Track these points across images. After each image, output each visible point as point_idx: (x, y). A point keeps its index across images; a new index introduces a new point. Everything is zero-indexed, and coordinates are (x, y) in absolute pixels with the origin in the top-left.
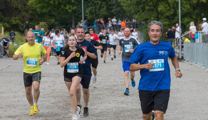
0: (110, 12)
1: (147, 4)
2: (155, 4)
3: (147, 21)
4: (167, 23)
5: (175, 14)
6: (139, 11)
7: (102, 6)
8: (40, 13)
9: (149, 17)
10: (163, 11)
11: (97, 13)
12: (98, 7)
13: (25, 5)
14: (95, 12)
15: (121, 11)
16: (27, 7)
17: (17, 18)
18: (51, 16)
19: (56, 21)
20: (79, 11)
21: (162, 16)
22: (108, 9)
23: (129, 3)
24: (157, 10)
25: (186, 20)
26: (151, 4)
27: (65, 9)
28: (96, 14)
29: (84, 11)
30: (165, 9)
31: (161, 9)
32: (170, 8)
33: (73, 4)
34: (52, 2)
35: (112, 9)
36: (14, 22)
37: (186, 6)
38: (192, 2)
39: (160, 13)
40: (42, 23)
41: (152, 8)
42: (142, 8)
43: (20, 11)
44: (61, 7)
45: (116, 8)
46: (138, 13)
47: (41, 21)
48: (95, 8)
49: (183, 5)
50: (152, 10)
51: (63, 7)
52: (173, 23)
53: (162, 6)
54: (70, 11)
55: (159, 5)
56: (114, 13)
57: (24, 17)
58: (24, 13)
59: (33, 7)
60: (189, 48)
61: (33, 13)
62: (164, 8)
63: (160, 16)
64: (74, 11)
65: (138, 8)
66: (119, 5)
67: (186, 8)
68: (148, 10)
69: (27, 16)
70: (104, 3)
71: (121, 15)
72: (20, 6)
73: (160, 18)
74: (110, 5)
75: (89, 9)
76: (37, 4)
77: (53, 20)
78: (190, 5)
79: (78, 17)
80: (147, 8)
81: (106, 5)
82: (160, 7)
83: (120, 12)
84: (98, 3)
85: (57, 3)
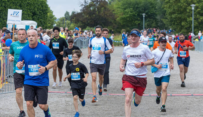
2: (180, 21)
3: (176, 30)
4: (186, 31)
5: (190, 27)
6: (172, 25)
7: (153, 22)
8: (122, 25)
12: (151, 22)
13: (115, 20)
14: (150, 25)
15: (163, 25)
17: (111, 27)
18: (128, 26)
20: (141, 24)
21: (184, 27)
22: (157, 24)
24: (181, 25)
25: (195, 30)
27: (135, 23)
29: (144, 24)
32: (188, 24)
33: (139, 20)
34: (128, 19)
35: (158, 24)
40: (123, 30)
41: (179, 23)
42: (173, 23)
43: (112, 24)
44: (132, 22)
47: (123, 29)
48: (150, 23)
50: (178, 24)
51: (133, 22)
52: (189, 31)
54: (137, 24)
55: (182, 22)
57: (114, 27)
58: (114, 25)
59: (119, 22)
60: (197, 44)
61: (119, 24)
62: (184, 24)
63: (182, 27)
64: (139, 24)
65: (171, 23)
66: (162, 22)
67: (196, 24)
69: (116, 26)
70: (154, 20)
72: (112, 21)
74: (157, 22)
75: (147, 23)
76: (121, 20)
77: (129, 28)
78: (198, 22)
79: (141, 27)
80: (176, 23)
81: (155, 21)
84: (151, 20)
85: (130, 20)
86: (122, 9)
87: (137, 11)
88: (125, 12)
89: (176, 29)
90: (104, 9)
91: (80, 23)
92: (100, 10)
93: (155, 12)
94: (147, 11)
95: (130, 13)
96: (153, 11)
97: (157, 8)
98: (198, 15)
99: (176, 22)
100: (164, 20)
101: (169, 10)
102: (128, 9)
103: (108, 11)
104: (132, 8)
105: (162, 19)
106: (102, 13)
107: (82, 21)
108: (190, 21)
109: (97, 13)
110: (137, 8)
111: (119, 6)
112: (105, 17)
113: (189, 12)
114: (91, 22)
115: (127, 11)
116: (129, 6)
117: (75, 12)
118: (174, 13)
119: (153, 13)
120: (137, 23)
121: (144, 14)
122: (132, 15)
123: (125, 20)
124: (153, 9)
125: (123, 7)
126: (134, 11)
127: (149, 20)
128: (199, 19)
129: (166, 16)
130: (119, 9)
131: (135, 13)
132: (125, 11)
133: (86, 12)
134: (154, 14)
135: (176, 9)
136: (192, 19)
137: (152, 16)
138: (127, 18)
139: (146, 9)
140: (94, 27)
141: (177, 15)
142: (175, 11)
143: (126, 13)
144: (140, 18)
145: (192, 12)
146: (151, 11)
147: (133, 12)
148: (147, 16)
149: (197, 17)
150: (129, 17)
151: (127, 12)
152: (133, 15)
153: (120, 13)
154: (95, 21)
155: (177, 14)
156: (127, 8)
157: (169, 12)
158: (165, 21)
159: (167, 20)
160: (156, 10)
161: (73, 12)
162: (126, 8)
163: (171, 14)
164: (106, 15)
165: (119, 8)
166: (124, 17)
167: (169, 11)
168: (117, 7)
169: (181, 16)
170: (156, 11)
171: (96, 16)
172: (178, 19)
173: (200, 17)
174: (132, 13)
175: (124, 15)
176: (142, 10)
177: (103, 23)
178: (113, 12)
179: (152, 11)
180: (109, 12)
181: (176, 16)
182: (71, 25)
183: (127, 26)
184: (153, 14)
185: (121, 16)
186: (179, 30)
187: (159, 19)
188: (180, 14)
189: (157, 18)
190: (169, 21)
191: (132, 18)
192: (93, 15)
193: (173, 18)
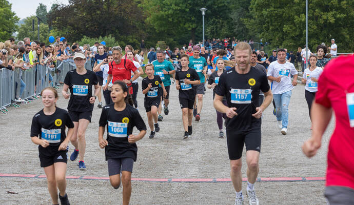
0: (232, 31)
2: (279, 24)
4: (292, 44)
5: (301, 35)
6: (262, 31)
7: (223, 24)
8: (158, 32)
9: (273, 38)
10: (288, 31)
12: (219, 26)
13: (143, 22)
14: (217, 31)
15: (244, 31)
16: (145, 25)
17: (134, 36)
18: (170, 35)
19: (174, 40)
20: (199, 30)
21: (288, 36)
22: (230, 29)
24: (282, 30)
25: (313, 41)
26: (276, 23)
27: (185, 28)
29: (205, 29)
30: (290, 30)
31: (286, 29)
32: (296, 28)
33: (193, 22)
34: (170, 20)
35: (233, 29)
36: (131, 41)
37: (312, 27)
38: (319, 23)
39: (285, 33)
40: (160, 42)
41: (277, 27)
42: (266, 28)
43: (137, 30)
45: (239, 27)
46: (262, 33)
47: (159, 40)
48: (217, 27)
49: (310, 25)
50: (277, 30)
51: (181, 25)
52: (298, 44)
53: (287, 26)
54: (189, 29)
55: (284, 24)
56: (236, 33)
57: (141, 36)
58: (141, 32)
59: (151, 25)
61: (151, 31)
62: (289, 28)
63: (284, 37)
64: (194, 30)
65: (262, 27)
66: (241, 24)
68: (272, 30)
69: (145, 34)
70: (226, 22)
72: (137, 24)
73: (285, 39)
74: (232, 25)
75: (210, 28)
76: (154, 22)
77: (172, 39)
78: (317, 25)
79: (197, 36)
80: (271, 28)
81: (227, 24)
82: (285, 27)
83: (242, 31)
84: (219, 22)
85: (176, 21)
87: (189, 2)
88: (163, 4)
89: (271, 40)
91: (69, 29)
92: (110, 1)
93: (227, 4)
94: (209, 3)
95: (173, 6)
96: (224, 3)
98: (316, 10)
99: (272, 25)
100: (245, 21)
105: (241, 19)
106: (116, 6)
107: (72, 25)
108: (301, 22)
109: (105, 7)
112: (122, 15)
113: (299, 4)
114: (91, 26)
115: (169, 3)
117: (58, 6)
118: (268, 6)
119: (223, 6)
120: (189, 27)
121: (204, 9)
122: (178, 12)
123: (164, 22)
126: (183, 4)
127: (214, 22)
128: (321, 18)
129: (251, 12)
131: (185, 5)
132: (164, 2)
133: (80, 5)
136: (305, 18)
137: (221, 13)
138: (169, 17)
140: (98, 38)
141: (274, 10)
143: (166, 7)
144: (195, 16)
145: (305, 4)
146: (219, 2)
147: (180, 5)
148: (209, 11)
149: (315, 14)
150: (172, 15)
151: (168, 5)
152: (180, 9)
153: (153, 7)
154: (100, 24)
155: (272, 9)
157: (256, 3)
158: (249, 23)
159: (253, 21)
161: (54, 5)
163: (261, 7)
164: (124, 11)
166: (162, 16)
167: (255, 1)
169: (281, 13)
171: (102, 14)
172: (276, 20)
173: (322, 13)
175: (162, 10)
177: (117, 28)
178: (139, 5)
179: (221, 3)
180: (130, 6)
181: (271, 11)
182: (50, 32)
184: (222, 8)
185: (155, 12)
186: (277, 43)
187: (235, 18)
188: (279, 8)
189: (232, 16)
190: (256, 23)
191: (179, 17)
192: (95, 12)
193: (265, 16)
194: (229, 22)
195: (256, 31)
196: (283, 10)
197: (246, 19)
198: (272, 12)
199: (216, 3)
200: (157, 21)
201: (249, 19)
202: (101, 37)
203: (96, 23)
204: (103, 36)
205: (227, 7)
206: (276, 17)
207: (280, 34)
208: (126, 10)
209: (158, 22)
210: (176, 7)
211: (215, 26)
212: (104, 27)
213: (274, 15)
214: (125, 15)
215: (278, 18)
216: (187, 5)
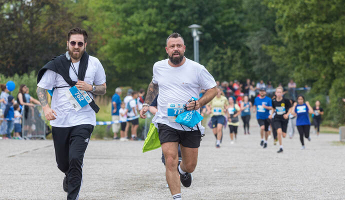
0: (249, 70)
1: (312, 51)
7: (234, 59)
8: (120, 72)
10: (341, 63)
11: (226, 73)
12: (227, 62)
14: (223, 71)
15: (270, 70)
21: (341, 72)
22: (246, 66)
23: (282, 52)
24: (331, 61)
26: (320, 49)
28: (223, 74)
31: (339, 58)
34: (141, 50)
35: (251, 66)
39: (336, 66)
42: (303, 58)
45: (260, 63)
48: (223, 64)
53: (340, 54)
55: (334, 51)
56: (256, 73)
62: (343, 57)
63: (336, 72)
68: (314, 62)
71: (269, 77)
73: (336, 76)
74: (250, 59)
76: (115, 53)
80: (312, 57)
81: (241, 58)
82: (336, 56)
83: (267, 70)
85: (150, 51)
86: (118, 12)
87: (173, 18)
88: (128, 23)
90: (51, 12)
92: (35, 16)
93: (238, 22)
94: (208, 20)
95: (146, 26)
96: (233, 19)
97: (244, 6)
100: (271, 50)
101: (286, 7)
102: (141, 11)
103: (63, 19)
104: (153, 7)
105: (264, 46)
110: (173, 7)
111: (107, 4)
112: (56, 39)
115: (138, 22)
116: (143, 3)
118: (306, 19)
119: (231, 26)
121: (195, 26)
122: (154, 36)
123: (130, 55)
124: (233, 9)
125: (121, 7)
126: (162, 22)
127: (217, 52)
129: (280, 33)
130: (108, 13)
131: (165, 25)
132: (129, 19)
134: (235, 28)
135: (313, 5)
138: (138, 46)
139: (206, 10)
141: (317, 27)
142: (307, 11)
143: (133, 28)
146: (225, 17)
147: (158, 24)
148: (208, 35)
150: (144, 42)
151: (137, 26)
152: (156, 33)
154: (16, 56)
155: (313, 24)
156: (137, 8)
157: (285, 14)
158: (276, 54)
159: (282, 49)
160: (242, 16)
162: (133, 8)
163: (294, 21)
164: (58, 32)
165: (108, 9)
166: (128, 44)
167: (284, 11)
168: (98, 6)
169: (329, 31)
170: (241, 20)
171: (20, 39)
172: (321, 43)
174: (155, 26)
175: (126, 33)
176: (192, 15)
178: (84, 23)
179: (228, 19)
180: (68, 23)
181: (312, 28)
183: (140, 78)
184: (230, 30)
185: (114, 38)
186: (323, 83)
187: (255, 48)
188: (326, 22)
189: (248, 44)
190: (289, 53)
191: (155, 46)
192: (9, 35)
193: (301, 37)
194: (243, 54)
195: (288, 66)
196: (332, 25)
197: (272, 47)
198: (313, 30)
199: (220, 21)
200: (118, 52)
201: (276, 46)
202: (16, 76)
203: (9, 55)
204: (20, 75)
205: (238, 26)
206: (320, 39)
207: (328, 69)
208: (63, 31)
209: (120, 54)
210: (151, 28)
211: (220, 62)
212: (25, 61)
213: (317, 35)
214: (60, 40)
215: (323, 39)
216: (169, 25)
